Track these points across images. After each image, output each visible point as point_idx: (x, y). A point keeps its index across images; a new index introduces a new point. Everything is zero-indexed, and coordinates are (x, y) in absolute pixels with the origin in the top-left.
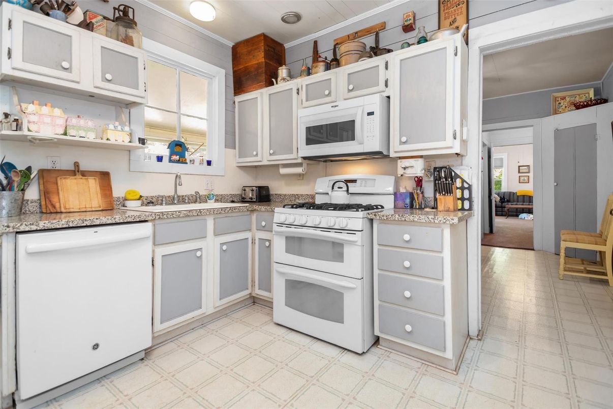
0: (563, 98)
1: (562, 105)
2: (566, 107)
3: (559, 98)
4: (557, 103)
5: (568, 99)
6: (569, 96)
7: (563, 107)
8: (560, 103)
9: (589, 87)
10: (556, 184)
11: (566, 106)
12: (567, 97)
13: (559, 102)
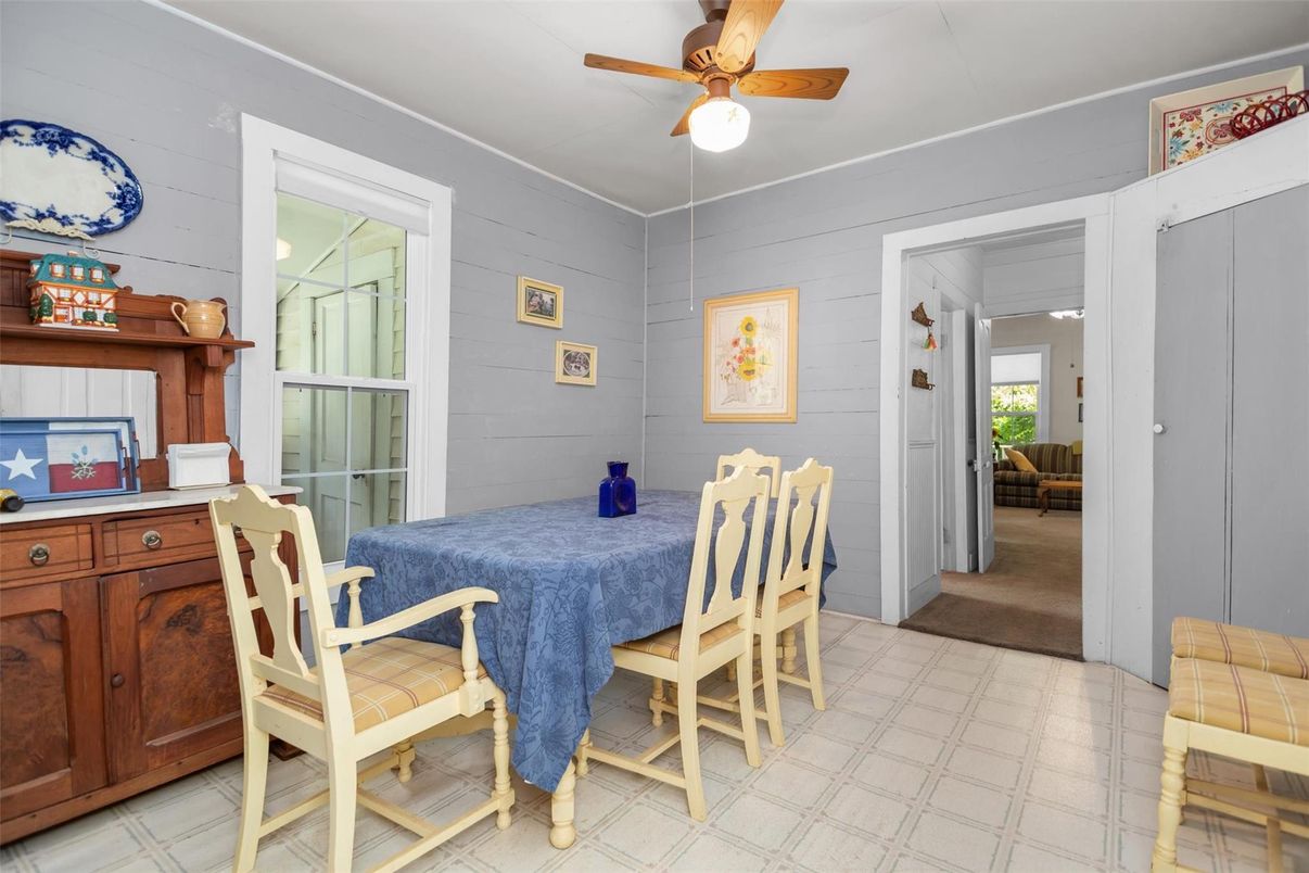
0: (1192, 115)
1: (1184, 138)
2: (1200, 145)
3: (1178, 115)
4: (1170, 131)
5: (1207, 116)
6: (1212, 105)
7: (1192, 146)
8: (1179, 134)
9: (1288, 62)
10: (1159, 428)
11: (1203, 140)
12: (1204, 109)
13: (1176, 129)
